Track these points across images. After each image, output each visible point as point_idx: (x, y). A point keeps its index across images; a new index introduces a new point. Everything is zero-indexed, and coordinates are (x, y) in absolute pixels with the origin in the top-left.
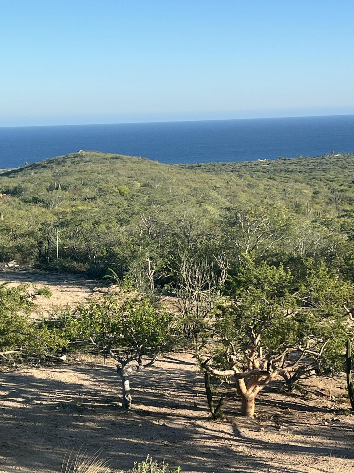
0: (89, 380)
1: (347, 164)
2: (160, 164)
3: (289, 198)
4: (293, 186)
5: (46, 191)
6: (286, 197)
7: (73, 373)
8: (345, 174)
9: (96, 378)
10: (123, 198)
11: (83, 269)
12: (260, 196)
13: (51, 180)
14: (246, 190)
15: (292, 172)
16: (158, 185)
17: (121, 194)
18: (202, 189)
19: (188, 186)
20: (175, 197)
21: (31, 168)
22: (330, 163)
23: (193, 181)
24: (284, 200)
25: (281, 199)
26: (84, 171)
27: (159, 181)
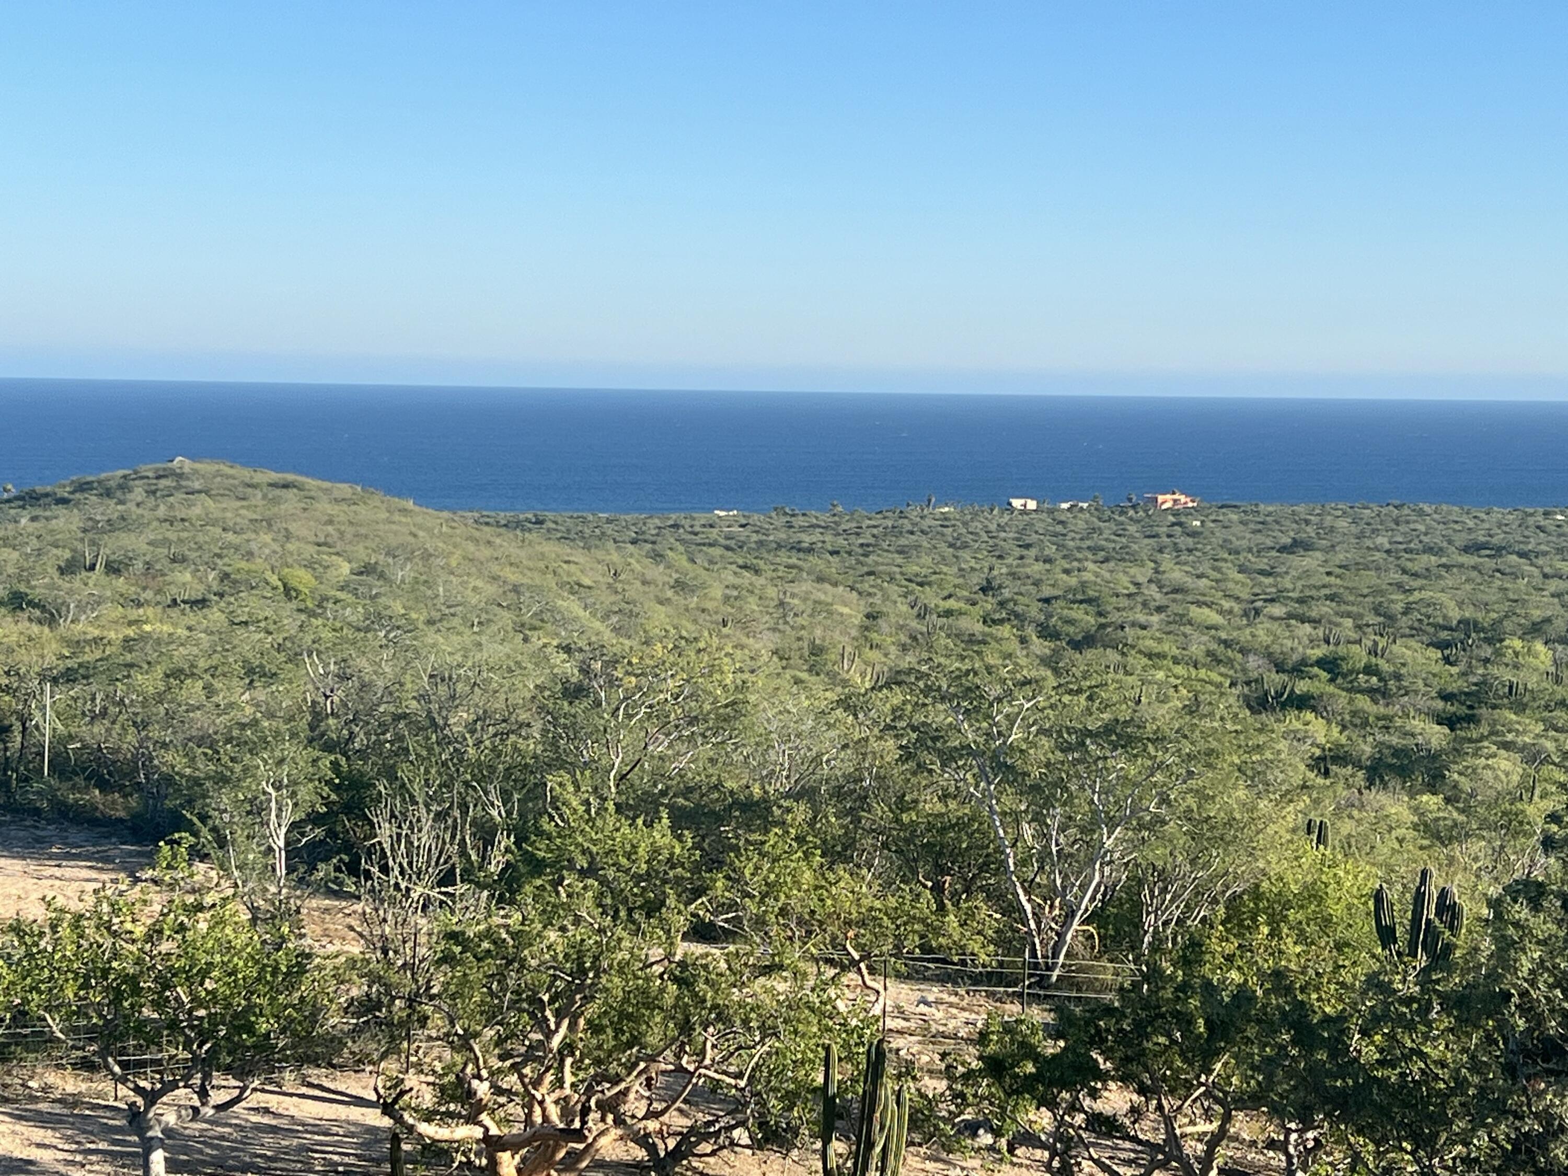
0: (55, 1147)
1: (971, 536)
2: (417, 509)
3: (792, 627)
4: (808, 593)
5: (56, 575)
6: (786, 623)
7: (10, 1126)
8: (963, 566)
9: (77, 1143)
10: (294, 605)
11: (122, 814)
12: (708, 618)
13: (76, 543)
14: (668, 600)
15: (810, 550)
16: (403, 573)
17: (289, 592)
18: (536, 590)
19: (495, 578)
20: (452, 610)
21: (21, 503)
22: (922, 532)
23: (511, 564)
24: (780, 631)
25: (769, 629)
26: (183, 520)
27: (408, 559)
